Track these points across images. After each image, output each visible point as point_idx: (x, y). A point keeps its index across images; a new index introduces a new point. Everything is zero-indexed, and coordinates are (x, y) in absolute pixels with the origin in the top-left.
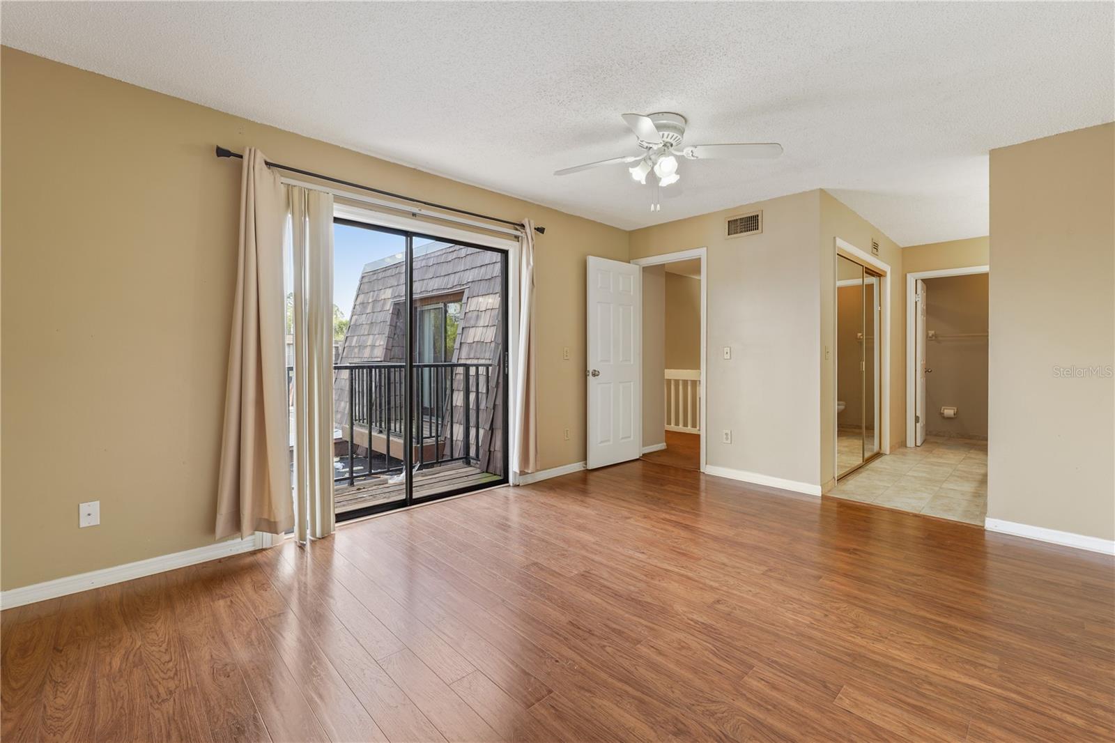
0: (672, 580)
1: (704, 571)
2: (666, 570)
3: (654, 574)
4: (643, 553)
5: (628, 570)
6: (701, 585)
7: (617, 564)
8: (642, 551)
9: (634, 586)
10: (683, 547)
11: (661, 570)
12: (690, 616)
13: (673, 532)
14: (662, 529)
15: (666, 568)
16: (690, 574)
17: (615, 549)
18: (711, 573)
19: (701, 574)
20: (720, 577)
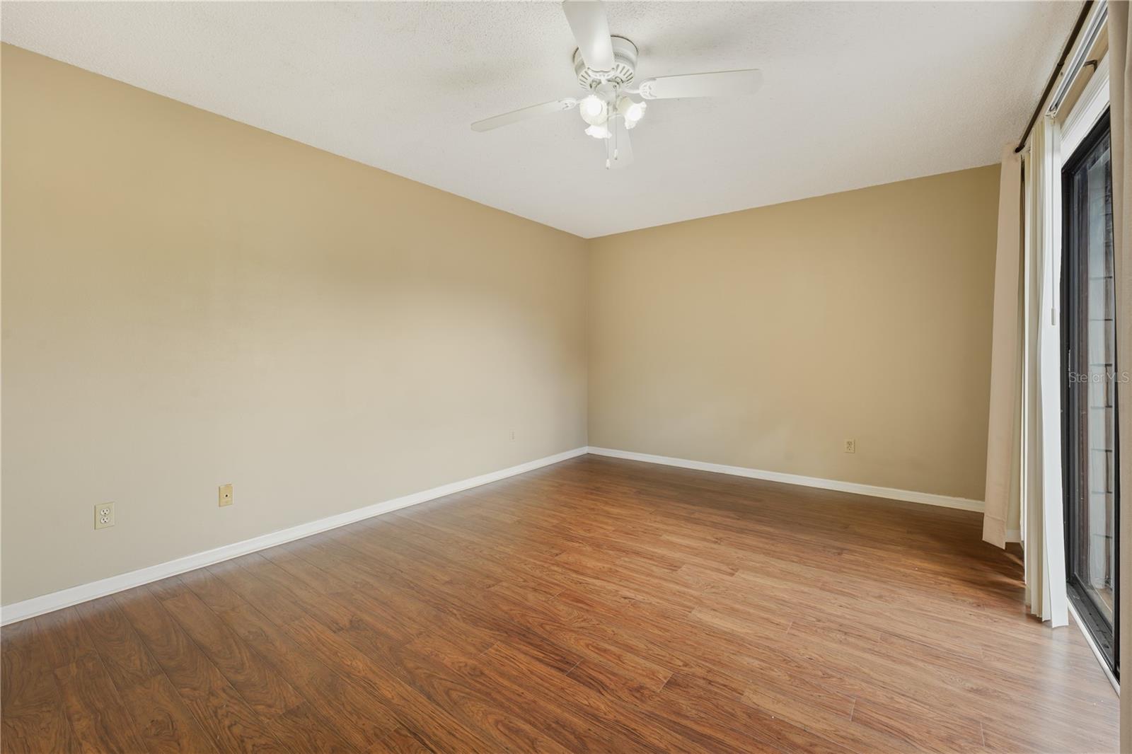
0: (592, 569)
1: (559, 581)
2: (598, 579)
3: (609, 573)
4: (625, 598)
5: (635, 575)
6: (567, 566)
7: (648, 581)
8: (627, 601)
9: (625, 561)
10: (576, 613)
11: (603, 578)
12: (581, 545)
13: (587, 646)
14: (605, 651)
15: (598, 581)
16: (574, 575)
17: (661, 602)
18: (554, 578)
19: (563, 576)
20: (546, 575)
